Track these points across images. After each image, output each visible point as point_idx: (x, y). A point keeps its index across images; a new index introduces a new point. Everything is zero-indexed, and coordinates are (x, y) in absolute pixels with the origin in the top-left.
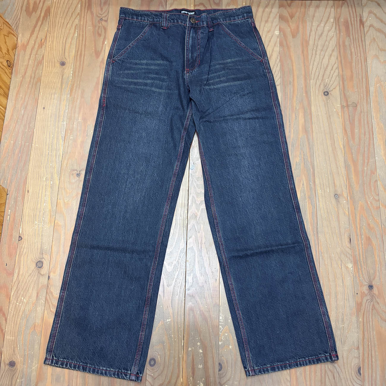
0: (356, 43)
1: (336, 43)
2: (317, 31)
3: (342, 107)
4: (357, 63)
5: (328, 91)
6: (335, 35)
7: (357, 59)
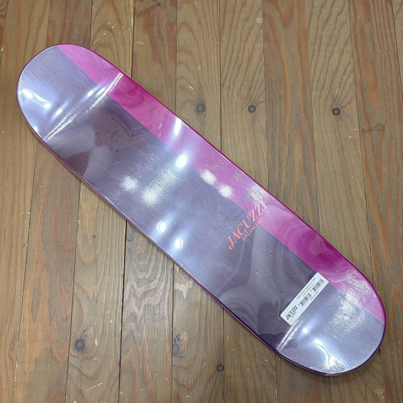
0: (381, 30)
1: (349, 31)
2: (321, 15)
3: (362, 132)
4: (383, 62)
5: (339, 108)
6: (348, 20)
7: (383, 55)
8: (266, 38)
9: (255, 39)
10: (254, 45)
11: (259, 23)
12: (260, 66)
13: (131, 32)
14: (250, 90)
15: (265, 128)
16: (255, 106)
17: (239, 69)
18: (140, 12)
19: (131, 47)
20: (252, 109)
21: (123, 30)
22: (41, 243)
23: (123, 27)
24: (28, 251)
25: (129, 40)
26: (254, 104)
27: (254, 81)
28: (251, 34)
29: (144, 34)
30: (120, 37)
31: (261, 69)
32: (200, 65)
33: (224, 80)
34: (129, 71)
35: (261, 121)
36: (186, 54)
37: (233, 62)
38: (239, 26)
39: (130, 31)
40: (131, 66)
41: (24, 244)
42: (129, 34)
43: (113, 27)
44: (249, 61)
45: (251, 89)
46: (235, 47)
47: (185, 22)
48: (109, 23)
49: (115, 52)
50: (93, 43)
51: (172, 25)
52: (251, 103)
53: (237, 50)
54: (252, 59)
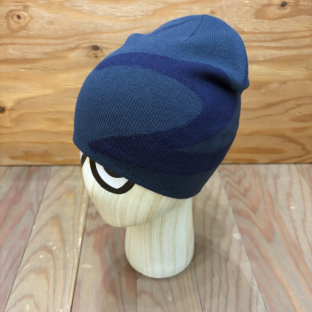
11: (237, 238)
18: (90, 230)
19: (75, 271)
21: (67, 251)
23: (67, 248)
25: (74, 263)
29: (94, 255)
30: (61, 260)
31: (257, 296)
32: (171, 294)
34: (68, 307)
37: (216, 288)
39: (76, 252)
40: (71, 299)
42: (74, 256)
43: (54, 248)
44: (237, 286)
48: (51, 244)
49: (52, 279)
50: (23, 268)
53: (218, 272)
54: (241, 283)
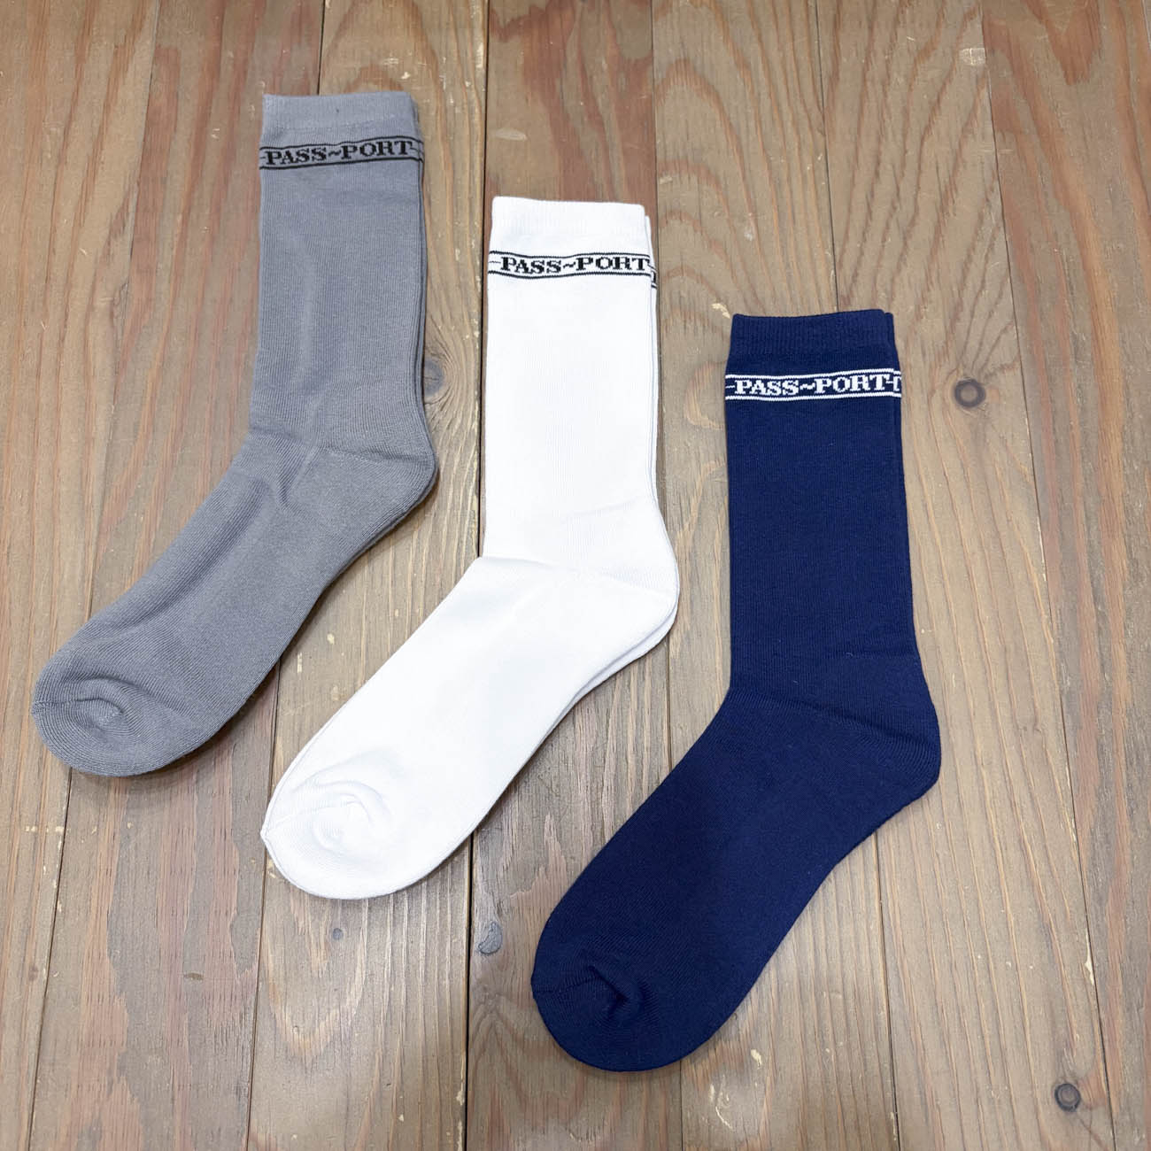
8: (1003, 122)
9: (960, 128)
10: (957, 148)
11: (973, 63)
12: (987, 230)
13: (477, 94)
14: (955, 319)
15: (1027, 470)
16: (982, 382)
17: (905, 238)
18: (508, 20)
19: (478, 149)
20: (969, 395)
22: (107, 960)
23: (443, 77)
24: (50, 1001)
25: (471, 125)
26: (973, 376)
27: (970, 284)
28: (942, 105)
29: (527, 100)
30: (433, 113)
31: (993, 237)
32: (752, 224)
33: (849, 281)
34: (473, 243)
35: (1009, 444)
36: (694, 179)
37: (880, 212)
38: (895, 75)
39: (474, 91)
40: (478, 225)
41: (34, 969)
42: (470, 103)
43: (406, 76)
44: (942, 209)
45: (961, 314)
46: (885, 158)
47: (686, 61)
48: (392, 61)
51: (636, 70)
52: (962, 372)
53: (894, 167)
54: (954, 202)
